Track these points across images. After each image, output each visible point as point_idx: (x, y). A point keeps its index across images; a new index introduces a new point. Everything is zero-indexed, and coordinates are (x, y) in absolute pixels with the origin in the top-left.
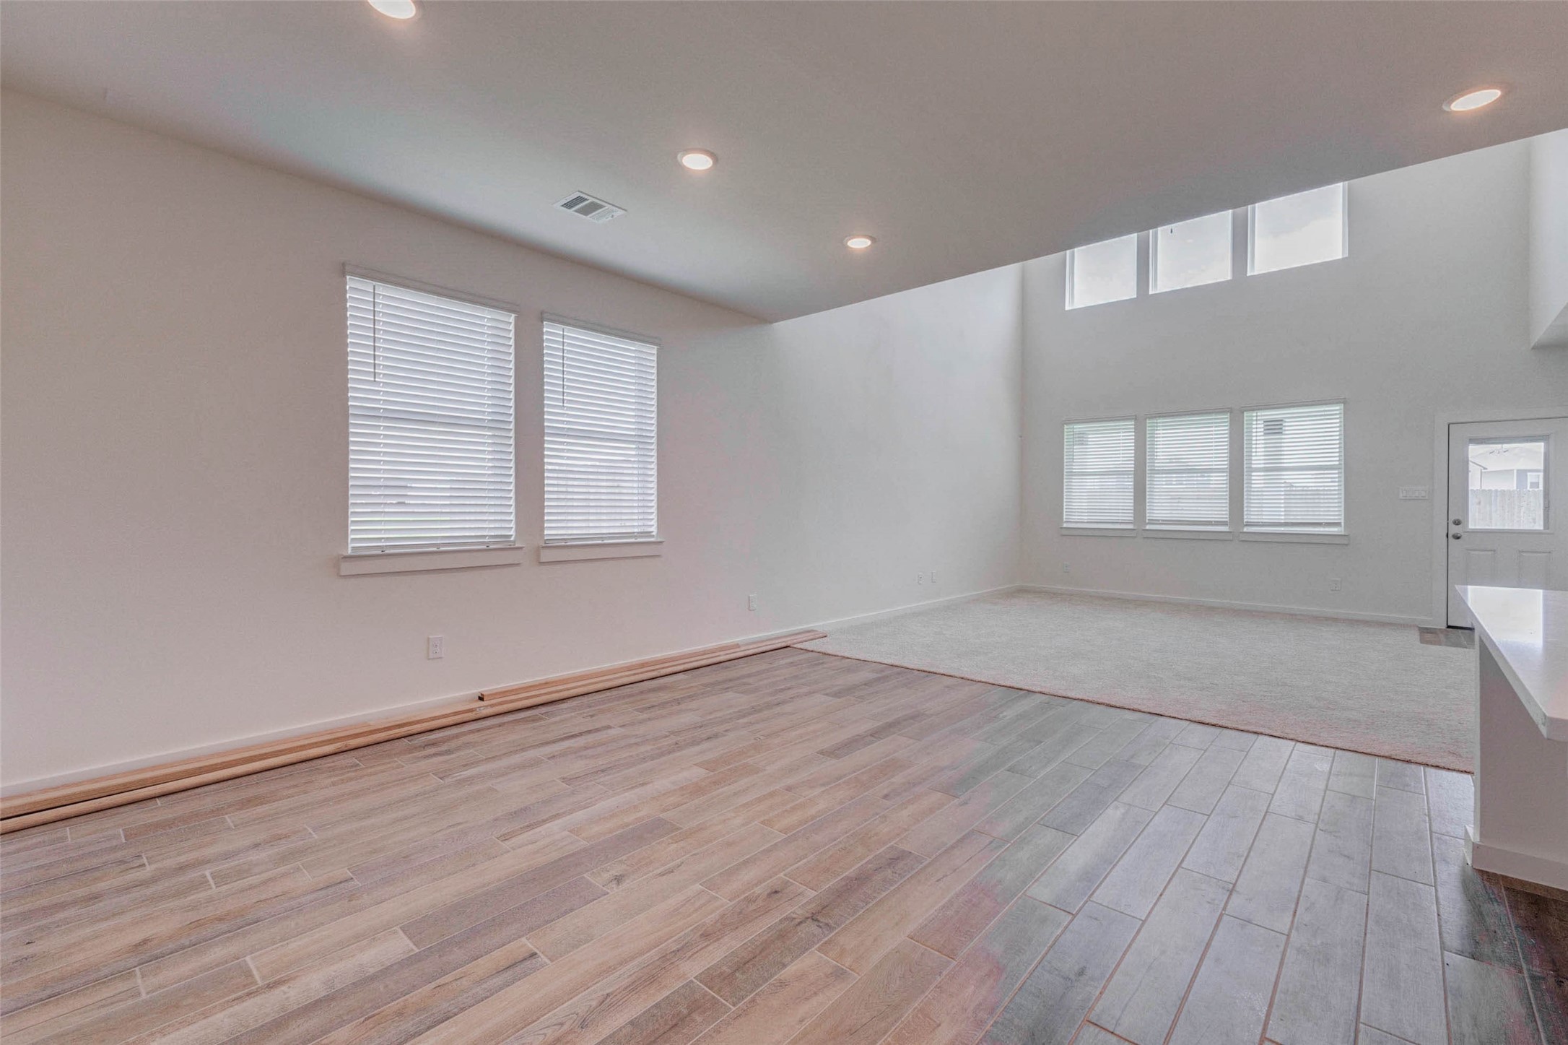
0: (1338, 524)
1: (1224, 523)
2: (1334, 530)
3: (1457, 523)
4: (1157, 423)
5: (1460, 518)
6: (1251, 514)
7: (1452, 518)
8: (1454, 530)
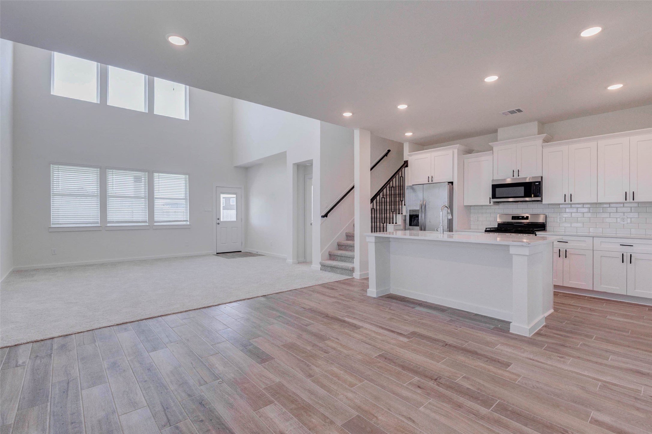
0: (187, 221)
1: (145, 222)
2: (185, 223)
3: (218, 219)
4: (113, 172)
5: (219, 218)
6: (158, 217)
7: (217, 218)
8: (218, 221)
